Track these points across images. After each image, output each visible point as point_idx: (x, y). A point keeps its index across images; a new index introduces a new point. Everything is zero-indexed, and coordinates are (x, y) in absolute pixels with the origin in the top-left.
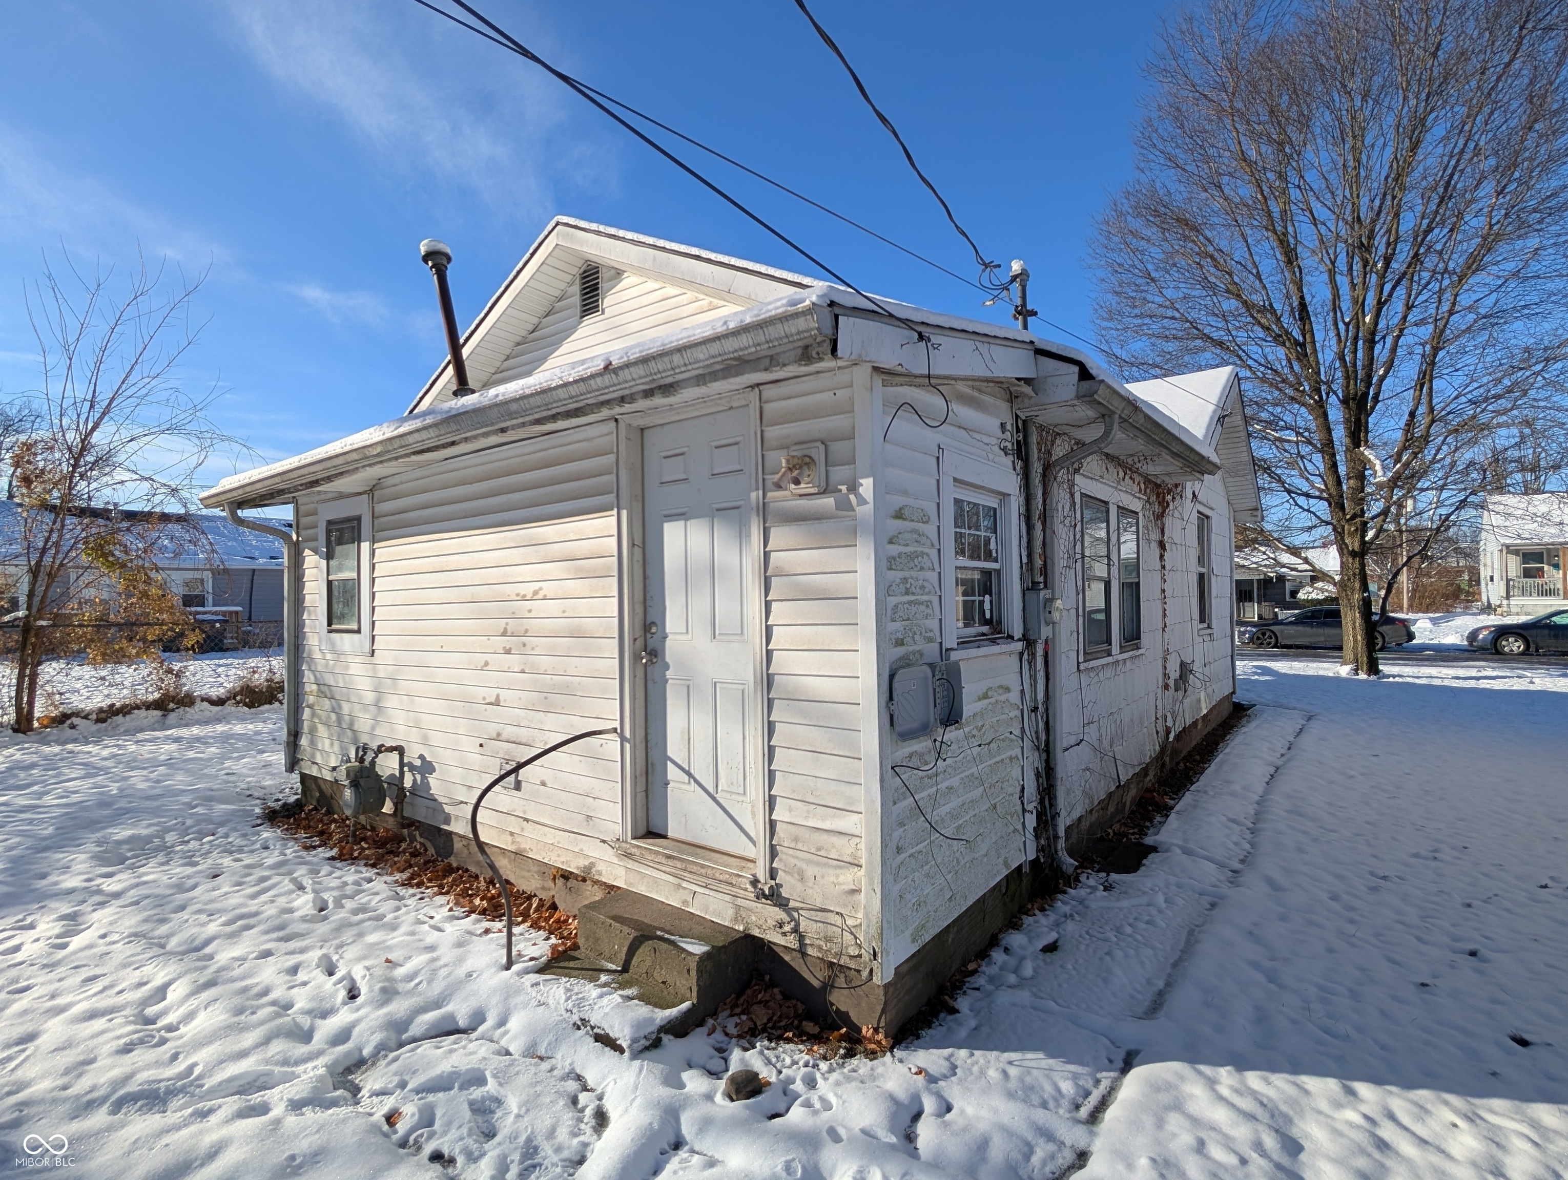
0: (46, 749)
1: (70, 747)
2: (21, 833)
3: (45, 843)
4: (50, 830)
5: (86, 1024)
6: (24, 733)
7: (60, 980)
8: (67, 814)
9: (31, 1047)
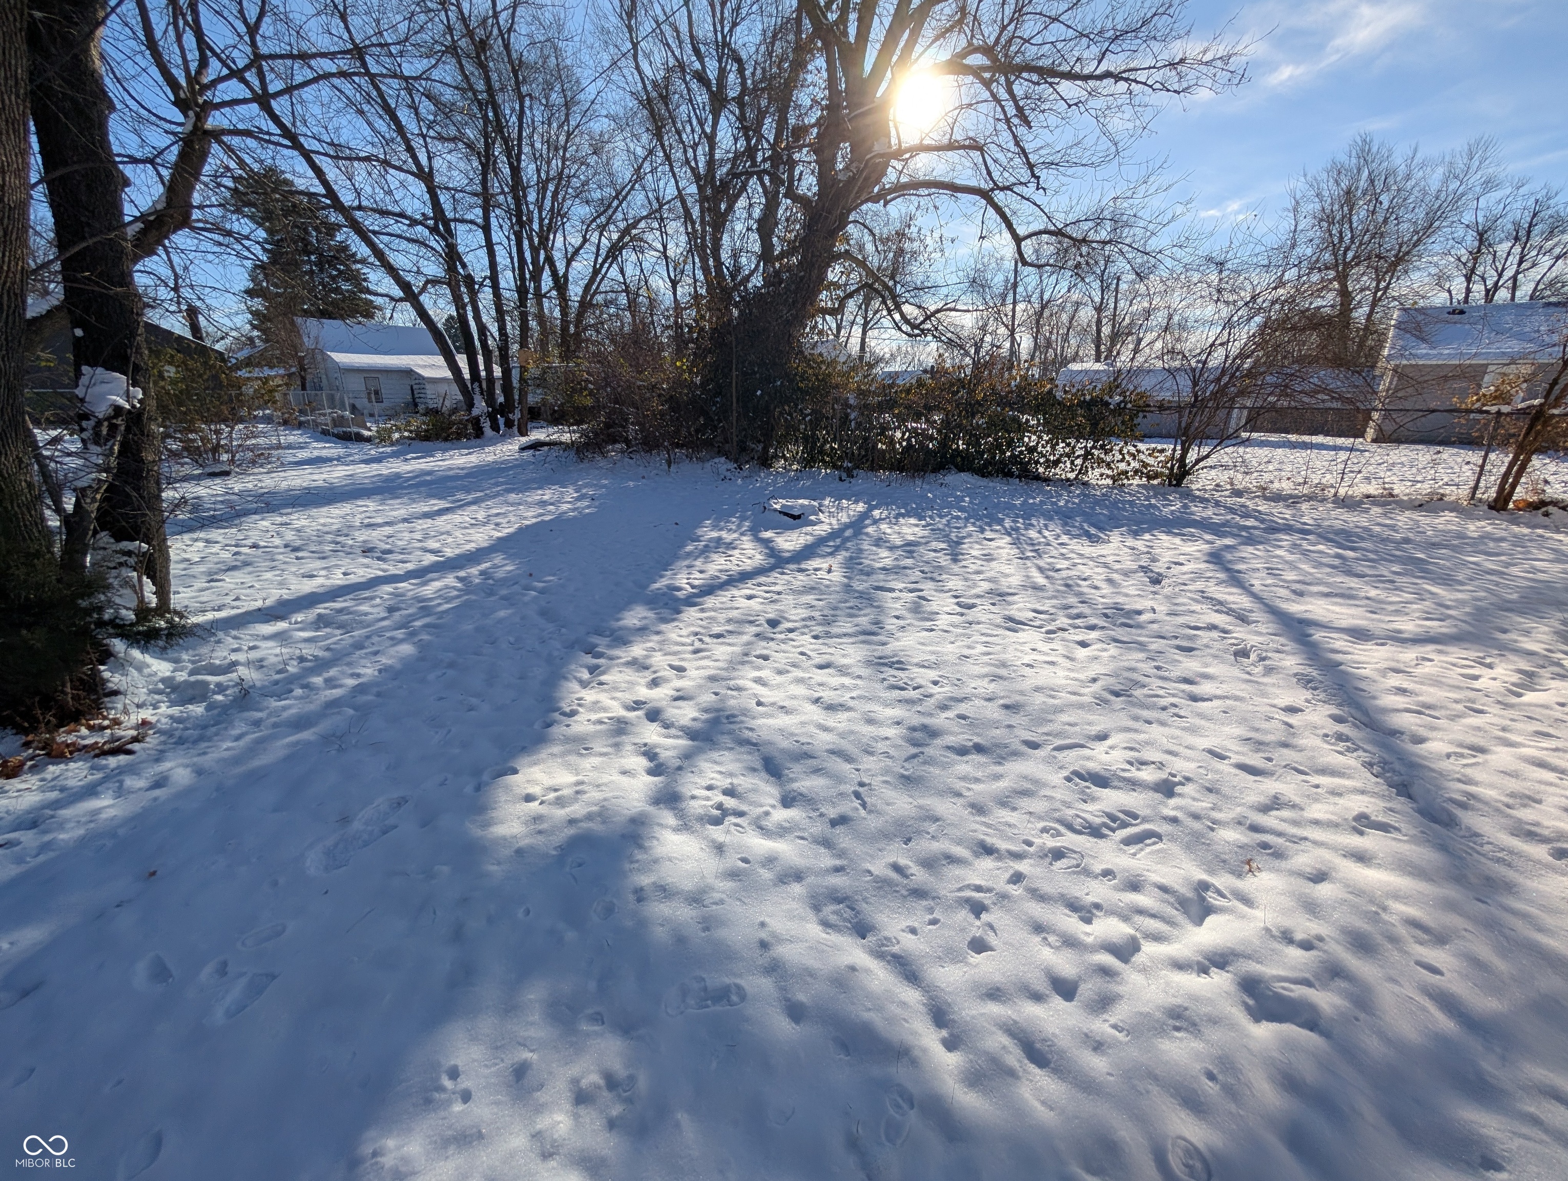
0: (1516, 529)
1: (1540, 531)
2: (1487, 590)
3: (1509, 605)
4: (1515, 596)
5: (1535, 768)
6: (1498, 511)
7: (1512, 720)
8: (1531, 587)
9: (1481, 758)
